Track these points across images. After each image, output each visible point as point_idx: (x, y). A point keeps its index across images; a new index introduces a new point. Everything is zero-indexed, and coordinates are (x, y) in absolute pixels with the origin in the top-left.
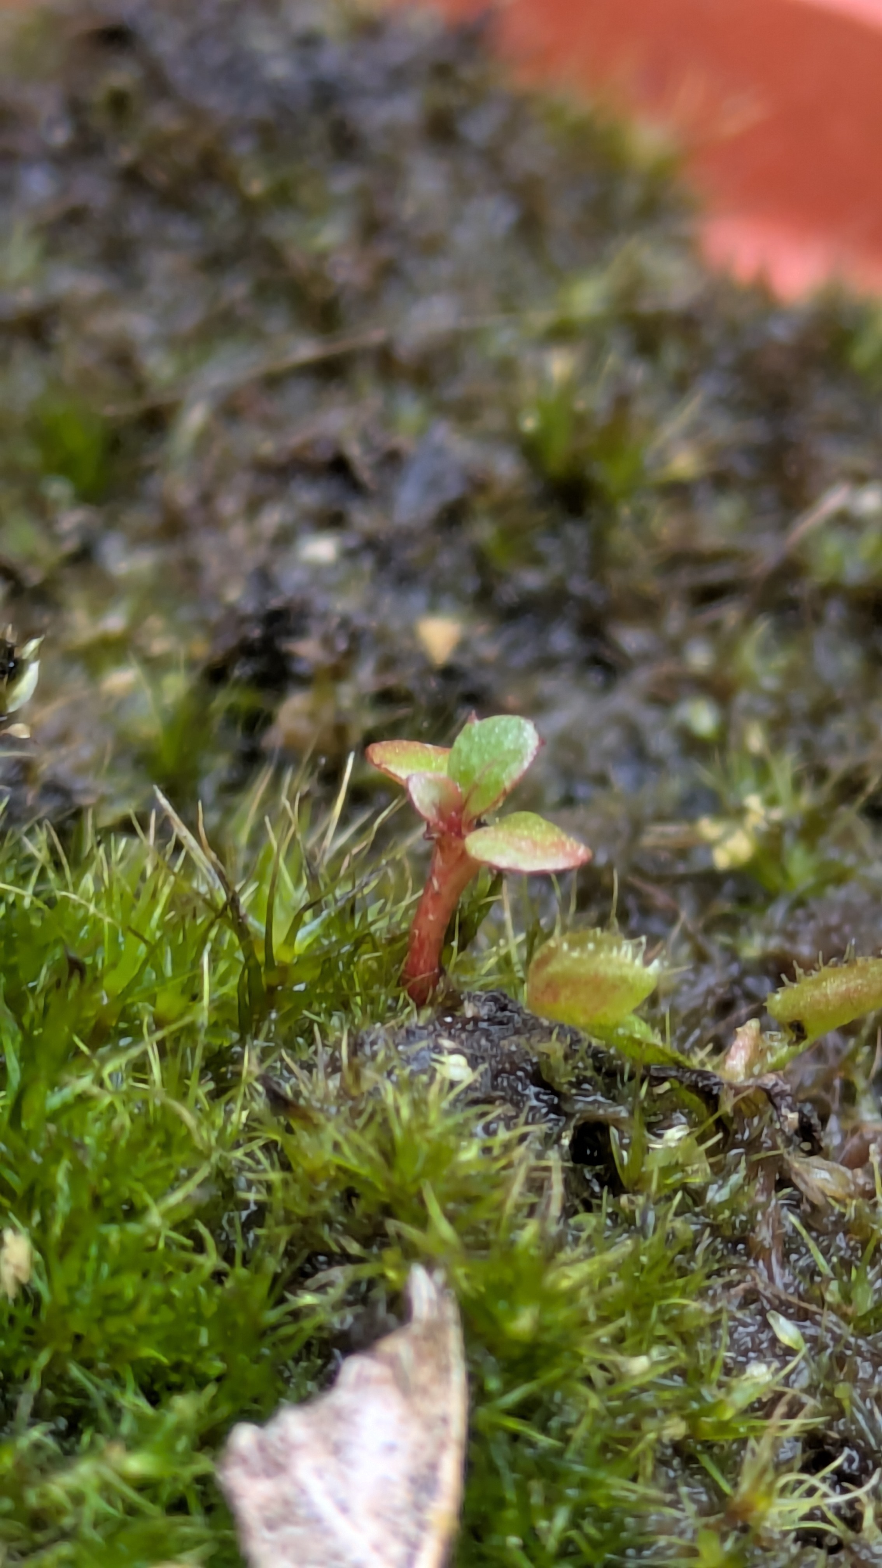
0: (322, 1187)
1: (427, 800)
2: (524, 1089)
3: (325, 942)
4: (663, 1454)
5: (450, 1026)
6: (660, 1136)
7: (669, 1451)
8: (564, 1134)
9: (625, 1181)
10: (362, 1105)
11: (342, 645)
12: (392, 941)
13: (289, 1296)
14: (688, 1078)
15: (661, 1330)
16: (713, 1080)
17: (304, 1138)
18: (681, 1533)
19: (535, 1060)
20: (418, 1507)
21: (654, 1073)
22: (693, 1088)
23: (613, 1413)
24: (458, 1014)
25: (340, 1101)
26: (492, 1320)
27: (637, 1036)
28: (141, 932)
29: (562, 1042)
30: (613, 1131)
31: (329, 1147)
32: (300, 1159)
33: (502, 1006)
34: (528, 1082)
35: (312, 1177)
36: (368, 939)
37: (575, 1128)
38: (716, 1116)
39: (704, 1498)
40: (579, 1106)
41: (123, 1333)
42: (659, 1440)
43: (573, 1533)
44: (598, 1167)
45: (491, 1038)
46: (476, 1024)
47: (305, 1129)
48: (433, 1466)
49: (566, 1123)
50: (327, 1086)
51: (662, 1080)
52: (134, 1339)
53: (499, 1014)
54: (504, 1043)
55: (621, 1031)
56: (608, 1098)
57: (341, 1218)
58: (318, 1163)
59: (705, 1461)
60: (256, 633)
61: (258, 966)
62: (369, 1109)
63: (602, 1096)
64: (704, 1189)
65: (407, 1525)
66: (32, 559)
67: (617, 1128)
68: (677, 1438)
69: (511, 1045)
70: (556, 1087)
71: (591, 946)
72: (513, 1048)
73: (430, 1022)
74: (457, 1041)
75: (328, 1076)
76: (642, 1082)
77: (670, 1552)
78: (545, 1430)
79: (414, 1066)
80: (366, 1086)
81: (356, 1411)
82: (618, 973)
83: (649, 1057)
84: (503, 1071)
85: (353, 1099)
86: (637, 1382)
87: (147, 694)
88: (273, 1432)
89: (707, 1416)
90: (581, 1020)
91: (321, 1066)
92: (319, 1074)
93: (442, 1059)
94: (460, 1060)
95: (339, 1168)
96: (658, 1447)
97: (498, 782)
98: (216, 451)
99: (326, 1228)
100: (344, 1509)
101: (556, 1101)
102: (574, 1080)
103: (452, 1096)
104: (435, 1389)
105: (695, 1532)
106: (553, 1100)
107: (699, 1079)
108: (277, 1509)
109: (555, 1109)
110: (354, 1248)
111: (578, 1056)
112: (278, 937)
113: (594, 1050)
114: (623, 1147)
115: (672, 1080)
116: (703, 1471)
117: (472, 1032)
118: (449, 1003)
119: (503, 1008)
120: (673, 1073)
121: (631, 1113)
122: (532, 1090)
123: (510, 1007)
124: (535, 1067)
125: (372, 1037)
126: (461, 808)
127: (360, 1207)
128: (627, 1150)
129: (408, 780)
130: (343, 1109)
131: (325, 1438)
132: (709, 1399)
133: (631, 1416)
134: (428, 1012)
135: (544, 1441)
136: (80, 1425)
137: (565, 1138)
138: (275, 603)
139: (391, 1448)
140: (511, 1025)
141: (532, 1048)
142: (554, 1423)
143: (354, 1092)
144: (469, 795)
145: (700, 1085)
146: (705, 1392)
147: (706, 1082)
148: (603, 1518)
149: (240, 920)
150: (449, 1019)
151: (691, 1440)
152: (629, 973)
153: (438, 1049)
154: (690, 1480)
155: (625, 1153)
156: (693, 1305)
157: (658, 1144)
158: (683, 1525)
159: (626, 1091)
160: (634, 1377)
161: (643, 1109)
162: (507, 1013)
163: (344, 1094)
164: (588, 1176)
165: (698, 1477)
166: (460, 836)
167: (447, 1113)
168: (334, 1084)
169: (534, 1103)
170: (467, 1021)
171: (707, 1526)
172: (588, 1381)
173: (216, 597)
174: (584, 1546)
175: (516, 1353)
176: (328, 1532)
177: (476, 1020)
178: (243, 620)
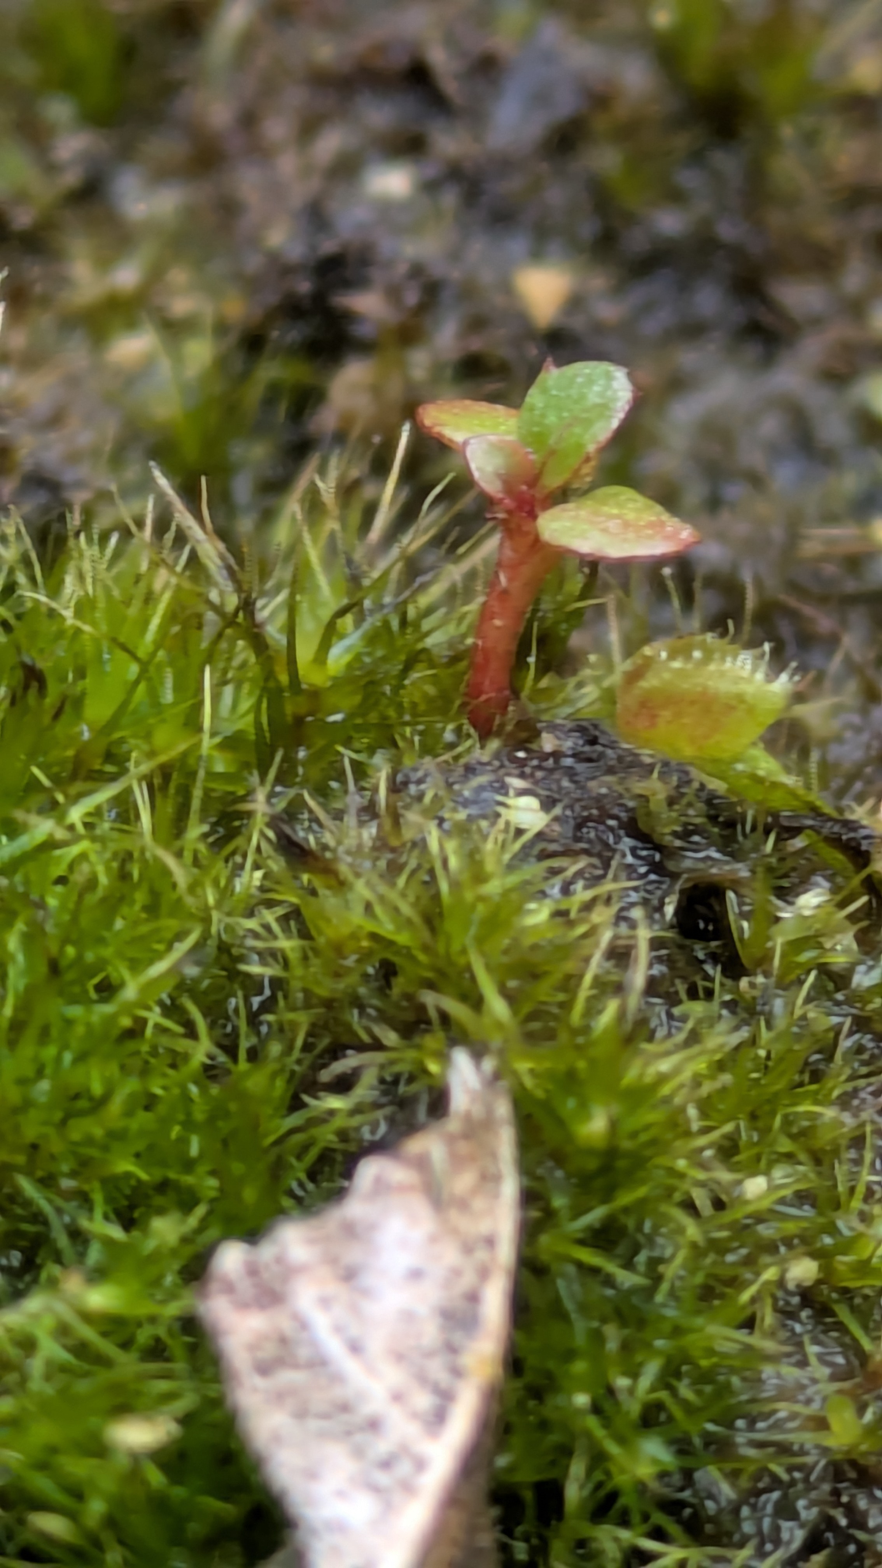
0: (350, 961)
1: (489, 469)
2: (616, 843)
3: (367, 660)
4: (788, 1303)
5: (522, 763)
6: (791, 903)
7: (796, 1300)
8: (667, 900)
9: (745, 961)
10: (403, 859)
11: (412, 297)
12: (455, 659)
13: (306, 1098)
14: (828, 828)
15: (785, 1145)
16: (863, 832)
17: (329, 900)
18: (808, 1402)
19: (631, 804)
20: (452, 1349)
21: (786, 823)
22: (835, 841)
23: (718, 1247)
24: (534, 746)
25: (376, 854)
26: (560, 1123)
27: (761, 773)
28: (130, 646)
29: (666, 783)
30: (731, 895)
31: (359, 909)
32: (322, 924)
33: (590, 738)
34: (622, 832)
35: (339, 949)
36: (423, 657)
37: (682, 892)
38: (864, 874)
39: (840, 1360)
40: (687, 864)
41: (89, 1141)
42: (781, 1283)
43: (663, 1395)
44: (714, 944)
45: (577, 778)
46: (556, 761)
47: (329, 887)
48: (473, 1298)
49: (671, 886)
50: (360, 836)
51: (795, 831)
52: (105, 1148)
53: (587, 748)
54: (592, 784)
55: (740, 767)
56: (725, 854)
57: (375, 1002)
58: (345, 931)
59: (843, 1314)
60: (304, 286)
61: (280, 690)
62: (413, 863)
63: (718, 851)
64: (850, 971)
65: (437, 1369)
66: (22, 197)
67: (736, 893)
68: (808, 1283)
69: (600, 786)
70: (656, 838)
71: (697, 654)
72: (604, 791)
73: (497, 755)
74: (531, 780)
75: (361, 824)
76: (767, 832)
77: (791, 1425)
78: (629, 1265)
79: (473, 810)
80: (408, 834)
81: (372, 1227)
82: (734, 689)
83: (777, 801)
84: (589, 819)
85: (393, 850)
86: (750, 1209)
87: (165, 366)
88: (266, 1251)
89: (844, 1253)
90: (688, 751)
91: (353, 811)
92: (351, 820)
93: (510, 801)
94: (531, 802)
95: (374, 937)
96: (780, 1294)
97: (580, 446)
98: (262, 59)
99: (356, 1012)
100: (355, 1348)
101: (658, 857)
102: (678, 828)
103: (517, 845)
104: (478, 1204)
105: (825, 1399)
106: (653, 856)
107: (843, 831)
108: (269, 1351)
109: (656, 868)
110: (390, 1037)
111: (684, 801)
112: (305, 653)
113: (708, 794)
114: (743, 915)
115: (808, 832)
116: (840, 1327)
117: (551, 771)
118: (524, 735)
119: (593, 741)
120: (809, 822)
121: (753, 872)
122: (627, 843)
123: (601, 741)
124: (630, 814)
125: (420, 774)
126: (534, 481)
127: (399, 985)
128: (747, 920)
129: (466, 443)
130: (379, 863)
131: (332, 1261)
132: (846, 1232)
133: (744, 1251)
134: (494, 744)
135: (627, 1279)
136: (38, 1261)
137: (669, 903)
138: (328, 246)
139: (416, 1275)
140: (601, 763)
141: (627, 790)
142: (641, 1258)
143: (394, 842)
144: (544, 464)
145: (844, 837)
146: (840, 1224)
147: (852, 835)
148: (703, 1378)
149: (256, 630)
150: (521, 754)
151: (824, 1287)
152: (749, 689)
153: (503, 789)
154: (822, 1337)
155: (745, 924)
156: (830, 1113)
157: (787, 912)
158: (810, 1391)
159: (748, 844)
160: (747, 1202)
161: (770, 869)
162: (599, 748)
163: (381, 845)
164: (701, 955)
165: (835, 1334)
166: (533, 516)
167: (510, 868)
168: (370, 832)
169: (630, 859)
170: (545, 757)
171: (840, 1392)
172: (690, 1206)
173: (254, 241)
174: (677, 1412)
175: (592, 1164)
176: (337, 1378)
177: (556, 755)
178: (286, 270)
